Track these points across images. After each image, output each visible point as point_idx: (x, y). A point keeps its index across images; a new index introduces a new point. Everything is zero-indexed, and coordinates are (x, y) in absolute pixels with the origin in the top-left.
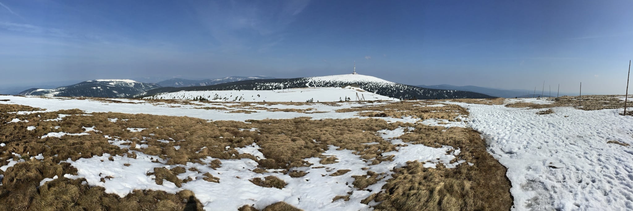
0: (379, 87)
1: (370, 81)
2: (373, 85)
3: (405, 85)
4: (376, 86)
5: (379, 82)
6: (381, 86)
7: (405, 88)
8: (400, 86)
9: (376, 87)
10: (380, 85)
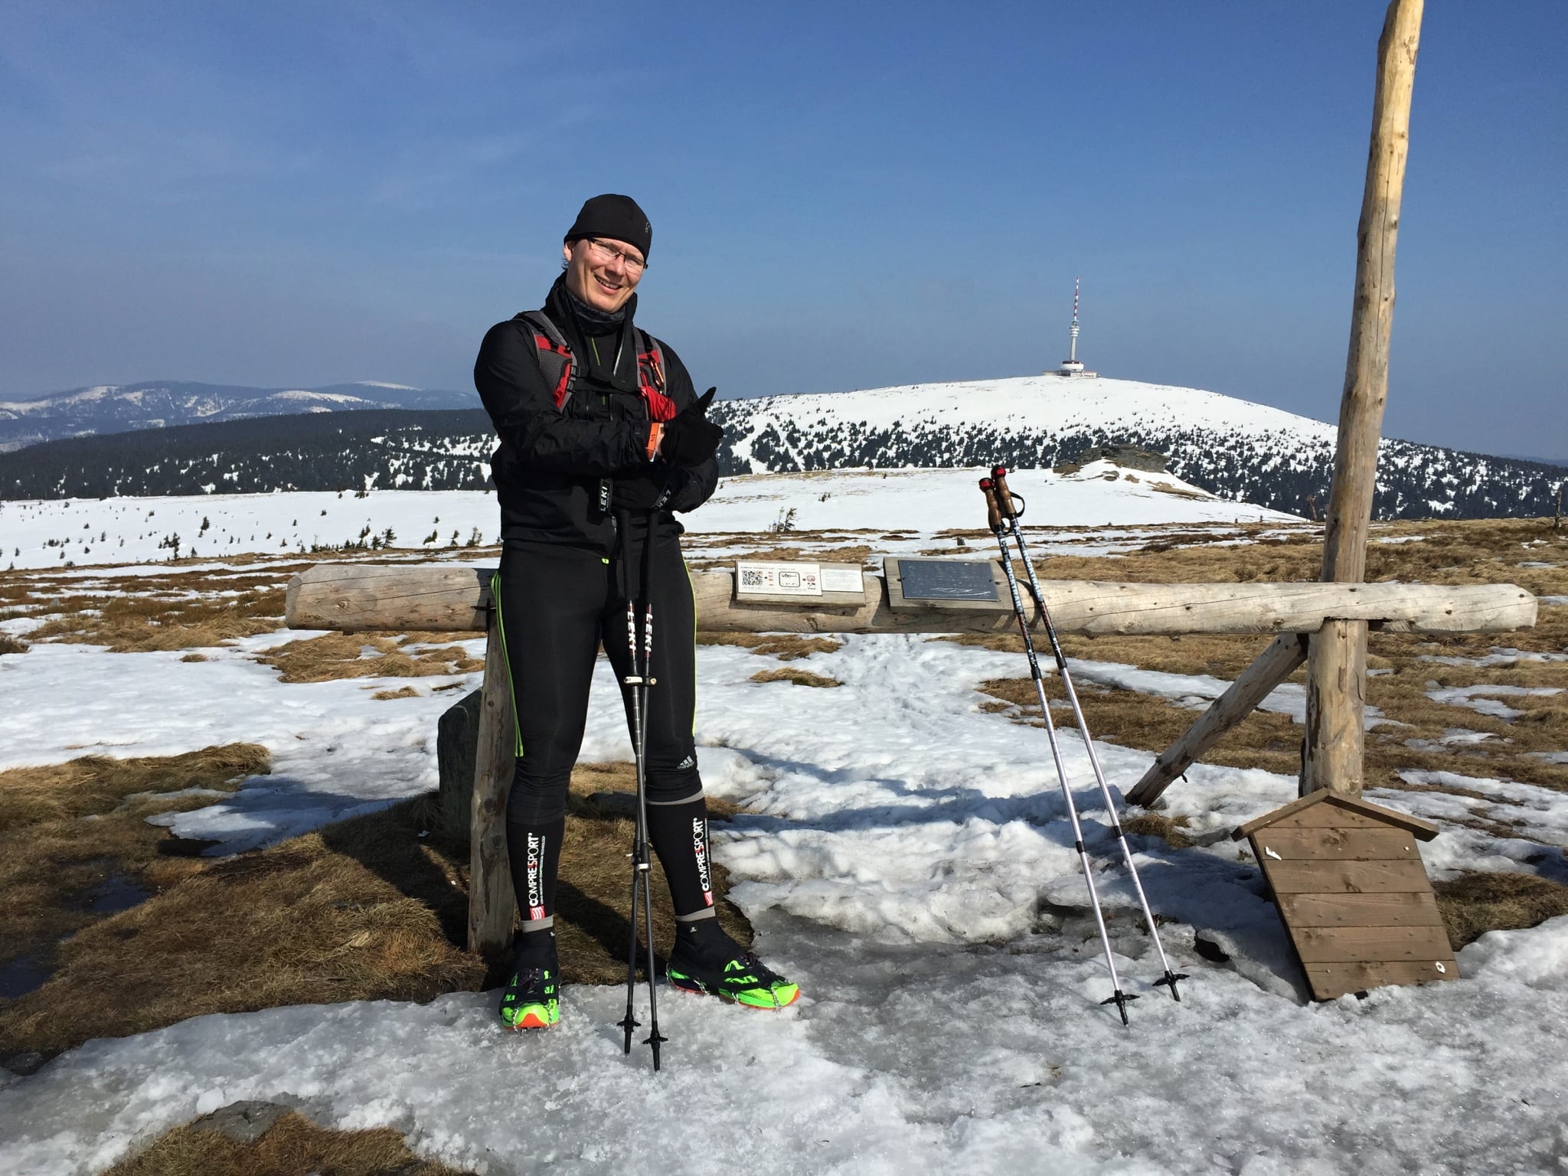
0: (1255, 470)
1: (1187, 428)
2: (1208, 454)
3: (1473, 460)
4: (1230, 459)
5: (1256, 432)
6: (1276, 461)
7: (1470, 481)
8: (1425, 464)
9: (1230, 466)
10: (1267, 458)
